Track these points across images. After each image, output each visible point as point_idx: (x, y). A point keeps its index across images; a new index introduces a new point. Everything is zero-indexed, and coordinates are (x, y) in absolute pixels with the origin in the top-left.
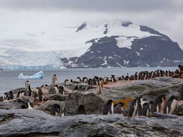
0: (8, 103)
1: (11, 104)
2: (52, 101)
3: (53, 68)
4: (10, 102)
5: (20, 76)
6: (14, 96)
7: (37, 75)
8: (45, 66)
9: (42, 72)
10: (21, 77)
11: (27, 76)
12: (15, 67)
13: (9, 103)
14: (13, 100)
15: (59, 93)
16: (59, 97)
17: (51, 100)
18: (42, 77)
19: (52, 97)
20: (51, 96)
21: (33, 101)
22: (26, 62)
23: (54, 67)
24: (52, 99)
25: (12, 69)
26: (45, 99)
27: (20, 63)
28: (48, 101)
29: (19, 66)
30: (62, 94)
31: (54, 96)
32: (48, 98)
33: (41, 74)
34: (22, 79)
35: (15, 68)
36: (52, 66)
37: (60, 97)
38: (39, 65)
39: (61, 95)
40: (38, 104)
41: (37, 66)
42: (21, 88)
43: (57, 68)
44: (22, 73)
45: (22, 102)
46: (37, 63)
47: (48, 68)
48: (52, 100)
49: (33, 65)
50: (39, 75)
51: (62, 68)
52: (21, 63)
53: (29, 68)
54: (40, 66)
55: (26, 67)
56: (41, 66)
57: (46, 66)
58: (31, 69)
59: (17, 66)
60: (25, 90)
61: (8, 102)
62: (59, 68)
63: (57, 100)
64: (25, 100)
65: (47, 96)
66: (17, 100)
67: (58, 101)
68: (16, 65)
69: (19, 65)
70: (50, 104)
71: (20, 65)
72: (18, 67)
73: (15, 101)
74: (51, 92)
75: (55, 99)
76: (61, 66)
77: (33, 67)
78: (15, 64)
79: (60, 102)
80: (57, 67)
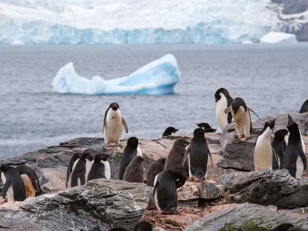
0: (15, 217)
1: (33, 219)
2: (239, 206)
3: (225, 41)
4: (29, 210)
5: (63, 79)
6: (45, 180)
7: (146, 77)
8: (184, 28)
9: (170, 59)
10: (65, 84)
11: (98, 79)
12: (34, 34)
13: (21, 212)
14: (41, 198)
15: (275, 167)
16: (278, 186)
17: (233, 200)
18: (171, 86)
19: (239, 188)
20: (236, 182)
21: (145, 206)
22: (91, 8)
23: (233, 35)
24: (238, 197)
25: (17, 42)
26: (205, 196)
27: (59, 10)
28: (220, 208)
29: (55, 27)
30: (293, 172)
31: (249, 183)
32: (217, 189)
33: (168, 68)
34: (69, 94)
35: (36, 39)
36: (221, 31)
37: (279, 188)
38: (158, 26)
39: (284, 175)
40: (169, 222)
41: (146, 29)
42: (83, 141)
43: (247, 42)
44: (70, 66)
45: (87, 210)
46: (145, 12)
47: (202, 39)
48: (240, 202)
49: (126, 25)
50: (155, 74)
51: (275, 38)
52: (66, 15)
53: (107, 40)
54: (161, 29)
55: (89, 33)
56: (167, 27)
57: (189, 29)
58: (117, 42)
59: (46, 29)
60: (105, 150)
61: (16, 212)
62: (258, 41)
63: (265, 203)
64: (103, 201)
65: (213, 182)
66: (66, 200)
67: (273, 209)
68: (41, 23)
69: (54, 22)
70: (229, 220)
71: (61, 23)
72: (51, 34)
73: (53, 206)
74: (236, 158)
75: (256, 199)
76: (267, 29)
77: (127, 34)
78: (29, 15)
79: (282, 212)
80: (245, 36)
